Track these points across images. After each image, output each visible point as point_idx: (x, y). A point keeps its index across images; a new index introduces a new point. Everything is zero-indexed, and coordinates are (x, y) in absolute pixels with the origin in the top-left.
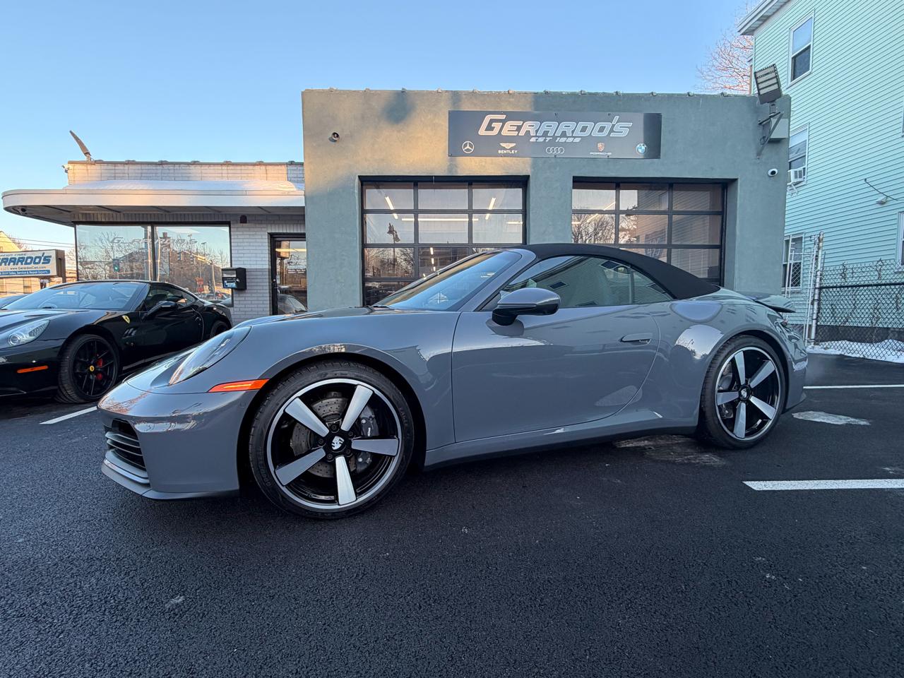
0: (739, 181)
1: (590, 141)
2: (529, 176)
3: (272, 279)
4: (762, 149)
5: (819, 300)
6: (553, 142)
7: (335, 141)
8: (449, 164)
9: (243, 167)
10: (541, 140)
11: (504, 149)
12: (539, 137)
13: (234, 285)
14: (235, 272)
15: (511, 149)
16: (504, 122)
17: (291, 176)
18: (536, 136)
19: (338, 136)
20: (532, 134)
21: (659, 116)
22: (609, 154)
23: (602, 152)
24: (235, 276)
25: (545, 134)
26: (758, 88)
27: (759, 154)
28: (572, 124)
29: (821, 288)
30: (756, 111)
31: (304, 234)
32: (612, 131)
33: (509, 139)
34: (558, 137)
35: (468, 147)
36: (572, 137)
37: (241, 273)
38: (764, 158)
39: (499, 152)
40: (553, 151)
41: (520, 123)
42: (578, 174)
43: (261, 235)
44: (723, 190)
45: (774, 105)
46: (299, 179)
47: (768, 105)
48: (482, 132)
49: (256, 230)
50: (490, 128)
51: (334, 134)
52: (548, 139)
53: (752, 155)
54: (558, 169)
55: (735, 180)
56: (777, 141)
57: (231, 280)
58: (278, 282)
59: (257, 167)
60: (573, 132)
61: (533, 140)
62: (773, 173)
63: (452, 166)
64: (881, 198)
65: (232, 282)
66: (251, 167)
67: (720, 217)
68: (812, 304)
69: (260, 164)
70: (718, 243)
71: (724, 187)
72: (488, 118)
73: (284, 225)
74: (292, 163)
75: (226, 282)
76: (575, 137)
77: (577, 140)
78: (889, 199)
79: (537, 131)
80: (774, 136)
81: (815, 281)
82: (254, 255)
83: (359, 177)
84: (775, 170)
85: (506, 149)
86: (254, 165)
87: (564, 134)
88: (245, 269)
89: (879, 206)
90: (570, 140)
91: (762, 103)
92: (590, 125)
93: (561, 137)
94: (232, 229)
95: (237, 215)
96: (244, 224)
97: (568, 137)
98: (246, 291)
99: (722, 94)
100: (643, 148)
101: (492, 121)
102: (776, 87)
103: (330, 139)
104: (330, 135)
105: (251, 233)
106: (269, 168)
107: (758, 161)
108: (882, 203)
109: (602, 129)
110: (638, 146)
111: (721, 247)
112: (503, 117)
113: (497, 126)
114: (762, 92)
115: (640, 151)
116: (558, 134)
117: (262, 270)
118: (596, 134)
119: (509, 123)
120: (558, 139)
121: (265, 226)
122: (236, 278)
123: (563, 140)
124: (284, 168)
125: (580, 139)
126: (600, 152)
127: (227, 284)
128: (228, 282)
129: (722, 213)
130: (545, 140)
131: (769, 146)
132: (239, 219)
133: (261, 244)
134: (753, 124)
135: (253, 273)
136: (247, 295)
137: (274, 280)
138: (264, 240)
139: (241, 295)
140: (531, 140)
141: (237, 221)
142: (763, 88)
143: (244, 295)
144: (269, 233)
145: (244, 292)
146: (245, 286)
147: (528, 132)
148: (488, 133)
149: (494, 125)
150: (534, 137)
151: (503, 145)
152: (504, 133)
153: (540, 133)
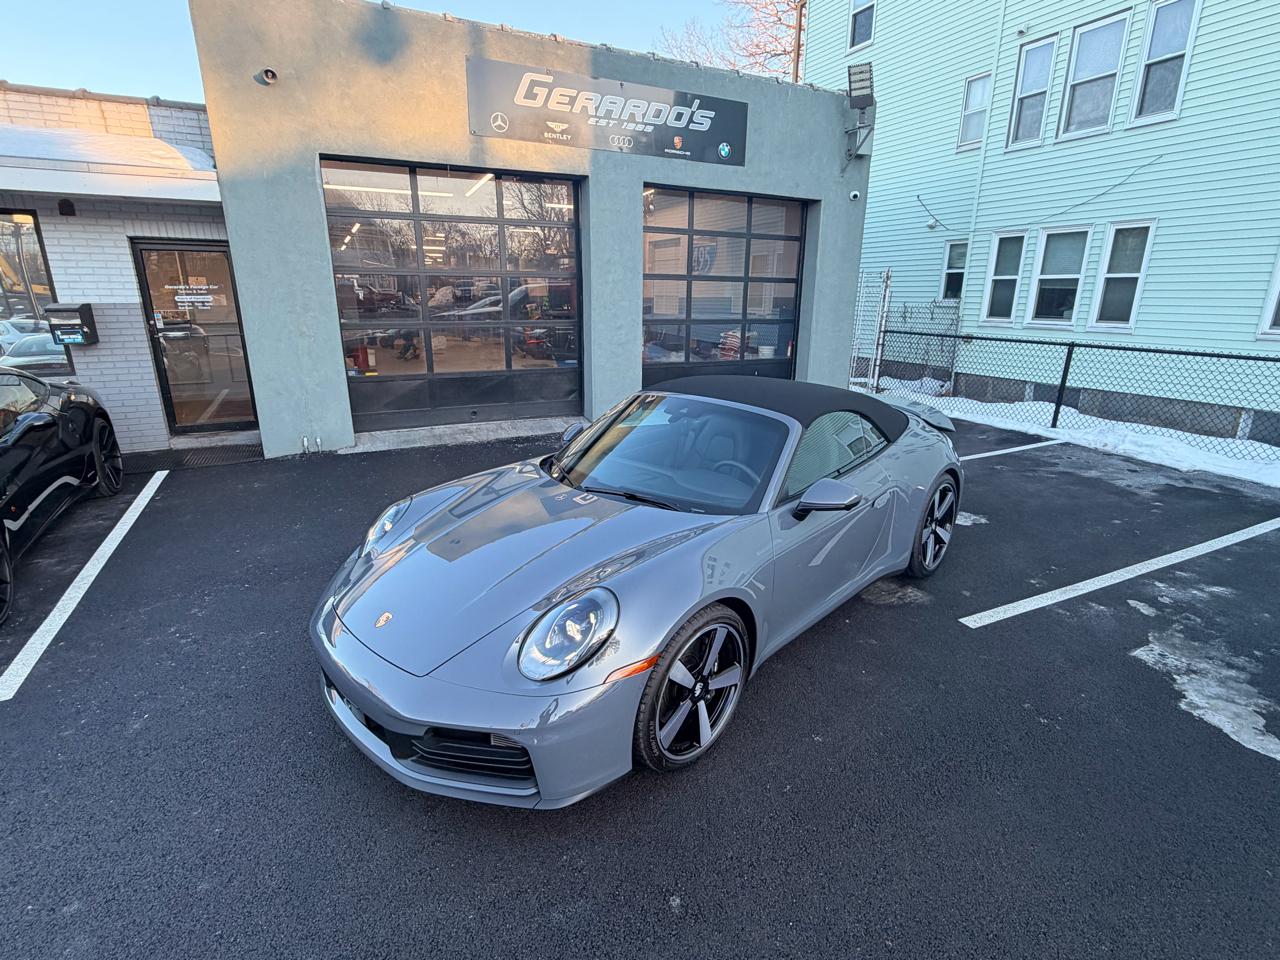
0: (822, 203)
1: (665, 133)
2: (587, 177)
3: (148, 320)
4: (847, 165)
5: (883, 345)
6: (618, 128)
7: (267, 84)
8: (471, 146)
9: (44, 99)
10: (603, 123)
11: (552, 131)
12: (600, 118)
13: (79, 338)
15: (563, 132)
16: (551, 87)
17: (160, 127)
18: (596, 116)
19: (274, 75)
20: (592, 112)
21: (745, 105)
22: (688, 154)
23: (680, 150)
25: (608, 114)
26: (850, 87)
27: (843, 170)
28: (643, 104)
29: (886, 332)
30: (844, 114)
32: (691, 121)
33: (557, 116)
35: (499, 122)
36: (642, 123)
37: (86, 312)
38: (847, 175)
39: (546, 135)
40: (617, 141)
41: (573, 93)
42: (650, 179)
43: (115, 240)
44: (803, 209)
45: (864, 113)
46: (179, 137)
47: (857, 111)
48: (519, 99)
49: (98, 229)
50: (530, 95)
51: (267, 72)
52: (612, 122)
53: (836, 171)
54: (625, 169)
55: (817, 202)
56: (860, 157)
57: (70, 329)
58: (160, 326)
59: (77, 103)
60: (644, 115)
61: (592, 121)
62: (855, 196)
63: (480, 150)
64: (931, 222)
65: (74, 333)
66: (62, 101)
67: (797, 244)
68: (877, 349)
69: (84, 95)
70: (793, 276)
71: (805, 207)
72: (528, 78)
73: (161, 224)
74: (157, 103)
75: (59, 333)
76: (646, 124)
77: (649, 129)
78: (937, 223)
79: (597, 109)
80: (859, 152)
81: (881, 325)
82: (103, 278)
83: (322, 155)
84: (858, 194)
85: (555, 132)
86: (72, 96)
87: (632, 118)
88: (90, 306)
89: (928, 230)
90: (640, 127)
91: (852, 108)
92: (665, 108)
93: (628, 121)
95: (48, 198)
96: (71, 219)
97: (638, 123)
98: (99, 346)
100: (727, 149)
101: (534, 83)
102: (866, 92)
103: (254, 78)
104: (259, 73)
105: (92, 236)
106: (106, 106)
107: (841, 180)
108: (931, 227)
109: (679, 117)
110: (721, 146)
111: (798, 282)
112: (549, 79)
113: (541, 92)
114: (854, 94)
115: (723, 153)
116: (625, 116)
117: (125, 306)
118: (672, 123)
119: (557, 91)
120: (625, 123)
121: (120, 223)
122: (80, 323)
123: (631, 126)
124: (141, 110)
125: (652, 127)
126: (675, 149)
127: (61, 337)
128: (63, 334)
129: (801, 239)
130: (609, 123)
131: (853, 162)
132: (57, 205)
133: (114, 258)
134: (839, 132)
135: (106, 312)
136: (103, 352)
137: (152, 322)
138: (121, 251)
139: (88, 353)
140: (589, 122)
141: (52, 210)
142: (855, 89)
143: (96, 353)
144: (128, 237)
145: (94, 347)
146: (97, 337)
147: (585, 108)
148: (530, 103)
149: (536, 90)
150: (592, 116)
151: (551, 124)
152: (552, 105)
153: (601, 113)
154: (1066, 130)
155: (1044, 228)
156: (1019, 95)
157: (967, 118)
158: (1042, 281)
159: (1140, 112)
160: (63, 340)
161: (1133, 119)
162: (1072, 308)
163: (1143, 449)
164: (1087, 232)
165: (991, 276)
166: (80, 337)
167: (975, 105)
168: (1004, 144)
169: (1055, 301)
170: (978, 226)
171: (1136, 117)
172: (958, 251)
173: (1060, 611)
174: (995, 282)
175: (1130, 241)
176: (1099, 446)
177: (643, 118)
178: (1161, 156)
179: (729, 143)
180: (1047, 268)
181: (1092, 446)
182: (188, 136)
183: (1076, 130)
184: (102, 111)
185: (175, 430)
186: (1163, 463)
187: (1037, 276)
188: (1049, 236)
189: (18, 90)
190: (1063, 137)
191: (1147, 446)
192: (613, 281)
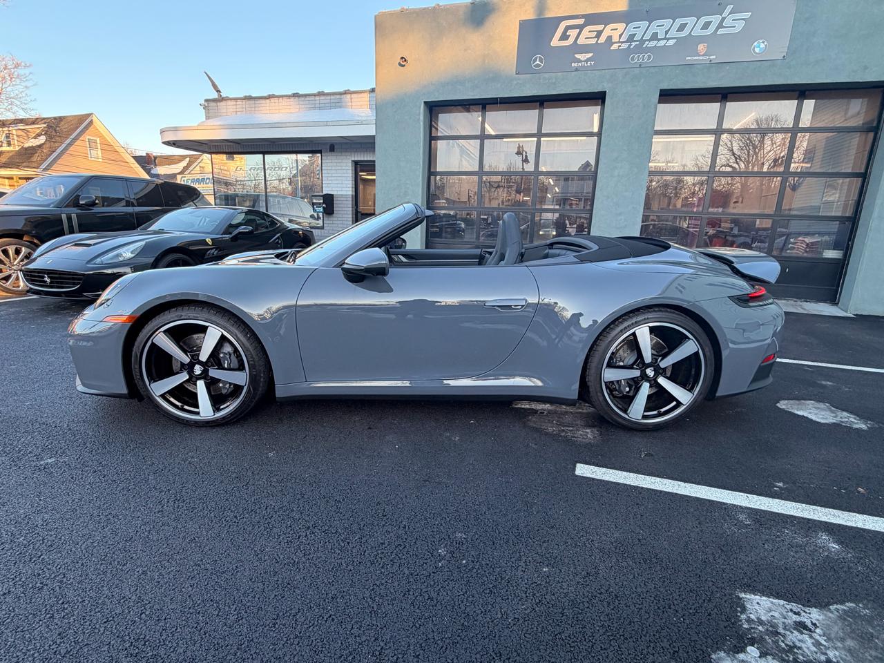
1: (688, 43)
2: (606, 91)
3: (356, 205)
6: (640, 48)
8: (515, 82)
10: (624, 46)
11: (579, 61)
12: (622, 42)
14: (322, 198)
15: (587, 61)
16: (581, 27)
17: (372, 103)
18: (619, 42)
19: (406, 60)
20: (615, 39)
22: (711, 57)
23: (703, 55)
24: (322, 201)
25: (631, 38)
28: (667, 23)
32: (720, 26)
33: (585, 49)
34: (647, 40)
35: (538, 62)
36: (665, 39)
37: (330, 198)
39: (573, 65)
40: (639, 59)
41: (600, 27)
42: (666, 86)
43: (348, 163)
48: (555, 42)
49: (342, 157)
50: (564, 37)
51: (402, 58)
52: (634, 44)
54: (642, 81)
57: (319, 205)
60: (667, 32)
61: (615, 47)
65: (320, 207)
66: (338, 97)
69: (347, 92)
72: (564, 25)
76: (668, 39)
79: (620, 36)
82: (340, 182)
83: (425, 102)
85: (581, 61)
86: (342, 94)
87: (655, 37)
88: (333, 195)
90: (662, 43)
92: (690, 21)
93: (649, 40)
94: (323, 157)
96: (333, 153)
97: (659, 40)
98: (334, 215)
100: (762, 46)
101: (568, 28)
103: (399, 64)
104: (399, 61)
105: (339, 161)
106: (354, 96)
109: (706, 25)
110: (755, 44)
111: (865, 174)
112: (581, 21)
113: (573, 33)
115: (757, 50)
116: (647, 37)
117: (346, 196)
118: (698, 32)
119: (587, 29)
120: (647, 42)
121: (349, 154)
122: (323, 203)
123: (653, 44)
124: (366, 95)
125: (675, 41)
126: (699, 56)
127: (315, 209)
128: (316, 207)
129: (876, 129)
130: (630, 45)
133: (345, 171)
135: (339, 199)
136: (335, 219)
138: (350, 168)
140: (612, 48)
141: (327, 148)
143: (331, 219)
144: (353, 161)
145: (331, 216)
146: (333, 211)
147: (610, 38)
148: (563, 43)
149: (569, 32)
150: (616, 43)
151: (578, 56)
152: (581, 41)
153: (624, 38)
166: (322, 209)
177: (666, 34)
179: (766, 39)
192: (619, 176)
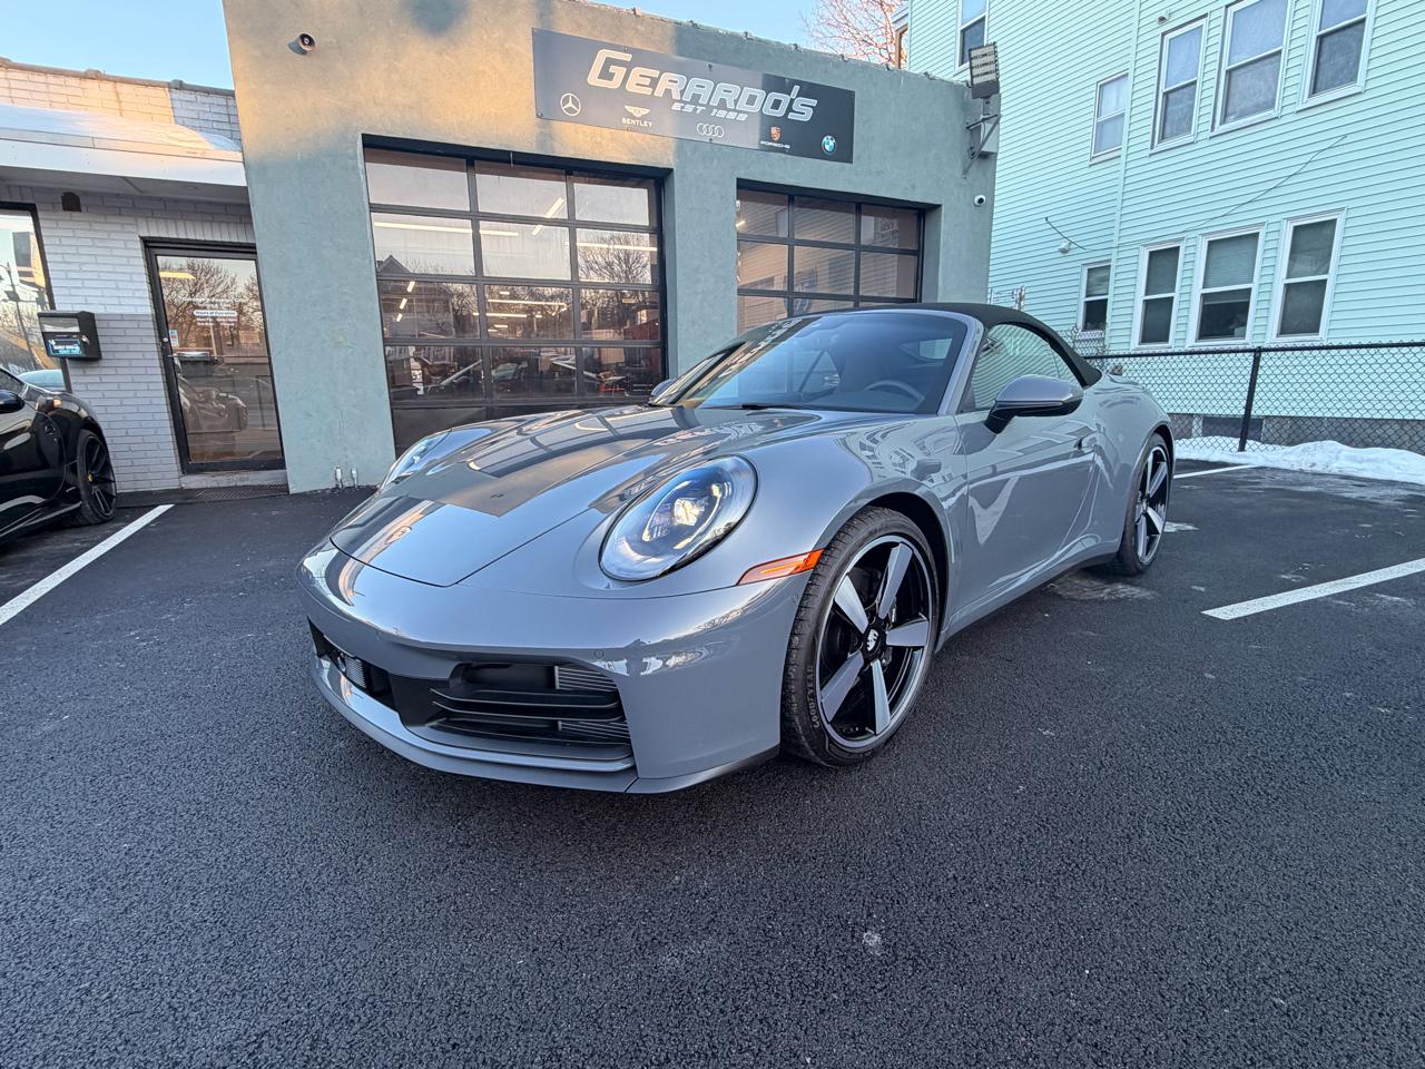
0: (943, 207)
2: (672, 170)
3: (161, 337)
4: (970, 165)
6: (707, 116)
7: (304, 52)
8: (538, 130)
9: (51, 79)
11: (632, 116)
12: (686, 103)
13: (76, 349)
14: (75, 321)
15: (643, 118)
16: (629, 66)
17: (182, 113)
18: (681, 101)
19: (311, 42)
20: (676, 96)
21: (851, 94)
22: (788, 147)
23: (778, 142)
24: (76, 330)
25: (695, 99)
26: (971, 73)
27: (965, 172)
28: (735, 89)
30: (965, 107)
31: (253, 247)
32: (790, 109)
33: (639, 100)
34: (716, 107)
35: (570, 104)
36: (734, 110)
37: (87, 321)
38: (970, 177)
39: (624, 120)
40: (706, 132)
41: (655, 73)
42: (743, 175)
43: (124, 241)
44: (919, 219)
45: (988, 103)
46: (203, 124)
47: (980, 101)
48: (593, 78)
49: (107, 227)
50: (606, 74)
51: (303, 36)
52: (700, 109)
53: (958, 173)
54: (715, 162)
55: (938, 207)
56: (985, 156)
57: (67, 338)
58: (175, 343)
59: (89, 84)
60: (736, 102)
61: (676, 107)
62: (981, 201)
63: (547, 136)
64: (1064, 245)
65: (71, 343)
66: (73, 81)
67: (913, 259)
69: (96, 76)
70: (911, 293)
71: (921, 214)
72: (603, 55)
73: (180, 223)
74: (180, 86)
75: (53, 342)
76: (739, 112)
77: (743, 117)
78: (1073, 246)
79: (682, 92)
80: (985, 149)
82: (110, 285)
83: (364, 136)
84: (984, 198)
85: (634, 118)
86: (84, 76)
87: (722, 105)
88: (92, 315)
89: (1060, 255)
90: (732, 115)
91: (974, 98)
92: (759, 94)
93: (718, 108)
94: (42, 223)
95: (50, 191)
96: (75, 214)
97: (729, 110)
98: (102, 363)
99: (926, 74)
100: (832, 143)
101: (609, 62)
102: (991, 77)
103: (290, 46)
104: (292, 38)
105: (98, 235)
106: (124, 88)
107: (964, 183)
108: (1064, 251)
109: (776, 104)
110: (825, 139)
111: (916, 302)
112: (628, 57)
113: (619, 72)
114: (976, 81)
115: (827, 147)
116: (714, 103)
117: (133, 318)
118: (768, 111)
119: (637, 71)
120: (715, 110)
121: (131, 220)
122: (77, 334)
123: (722, 114)
124: (161, 92)
125: (746, 116)
126: (773, 141)
127: (55, 348)
128: (57, 343)
129: (918, 253)
130: (696, 109)
131: (976, 162)
132: (60, 200)
133: (124, 261)
134: (959, 126)
135: (112, 324)
136: (105, 371)
137: (166, 340)
138: (133, 253)
139: (89, 372)
140: (674, 108)
141: (53, 205)
142: (978, 75)
143: (97, 371)
144: (141, 238)
145: (95, 364)
146: (99, 352)
147: (668, 92)
148: (604, 83)
149: (613, 69)
150: (678, 101)
151: (630, 109)
152: (631, 87)
153: (687, 97)
154: (1223, 122)
155: (1203, 235)
156: (1163, 89)
157: (1100, 126)
158: (1204, 296)
159: (1314, 90)
160: (57, 351)
161: (1306, 99)
162: (1244, 324)
163: (1365, 465)
164: (1257, 234)
165: (1141, 296)
166: (78, 348)
167: (1109, 111)
168: (1149, 145)
169: (1223, 317)
170: (1123, 241)
171: (1309, 97)
172: (1098, 274)
173: (1341, 602)
174: (1147, 303)
175: (1313, 240)
176: (1306, 467)
177: (735, 105)
178: (1345, 136)
179: (835, 137)
180: (1210, 281)
181: (1296, 468)
182: (215, 125)
183: (1235, 119)
184: (117, 94)
185: (187, 467)
186: (1394, 479)
187: (1198, 290)
188: (1210, 243)
189: (22, 68)
190: (1219, 129)
191: (1369, 460)
192: (703, 292)
